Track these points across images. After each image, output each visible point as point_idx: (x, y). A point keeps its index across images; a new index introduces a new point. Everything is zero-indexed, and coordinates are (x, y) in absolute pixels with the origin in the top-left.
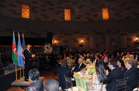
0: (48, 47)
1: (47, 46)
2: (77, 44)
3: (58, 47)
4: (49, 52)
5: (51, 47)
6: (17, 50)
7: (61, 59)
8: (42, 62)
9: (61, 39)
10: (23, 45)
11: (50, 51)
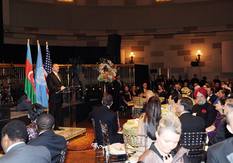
0: (108, 67)
1: (106, 66)
2: (186, 60)
3: (132, 68)
4: (108, 78)
5: (113, 67)
6: (34, 73)
7: (134, 94)
8: (91, 100)
9: (145, 48)
10: (47, 65)
11: (111, 77)
